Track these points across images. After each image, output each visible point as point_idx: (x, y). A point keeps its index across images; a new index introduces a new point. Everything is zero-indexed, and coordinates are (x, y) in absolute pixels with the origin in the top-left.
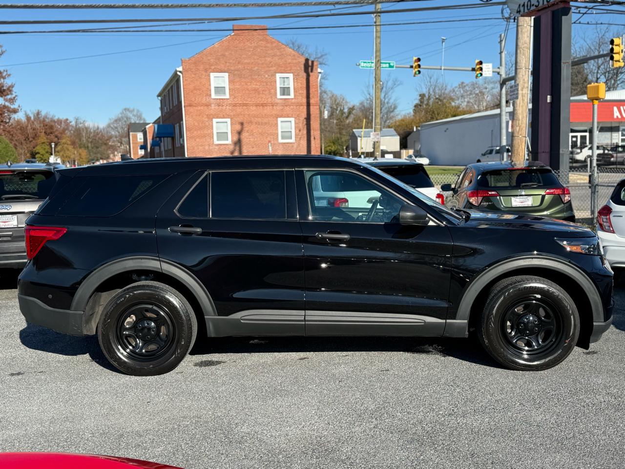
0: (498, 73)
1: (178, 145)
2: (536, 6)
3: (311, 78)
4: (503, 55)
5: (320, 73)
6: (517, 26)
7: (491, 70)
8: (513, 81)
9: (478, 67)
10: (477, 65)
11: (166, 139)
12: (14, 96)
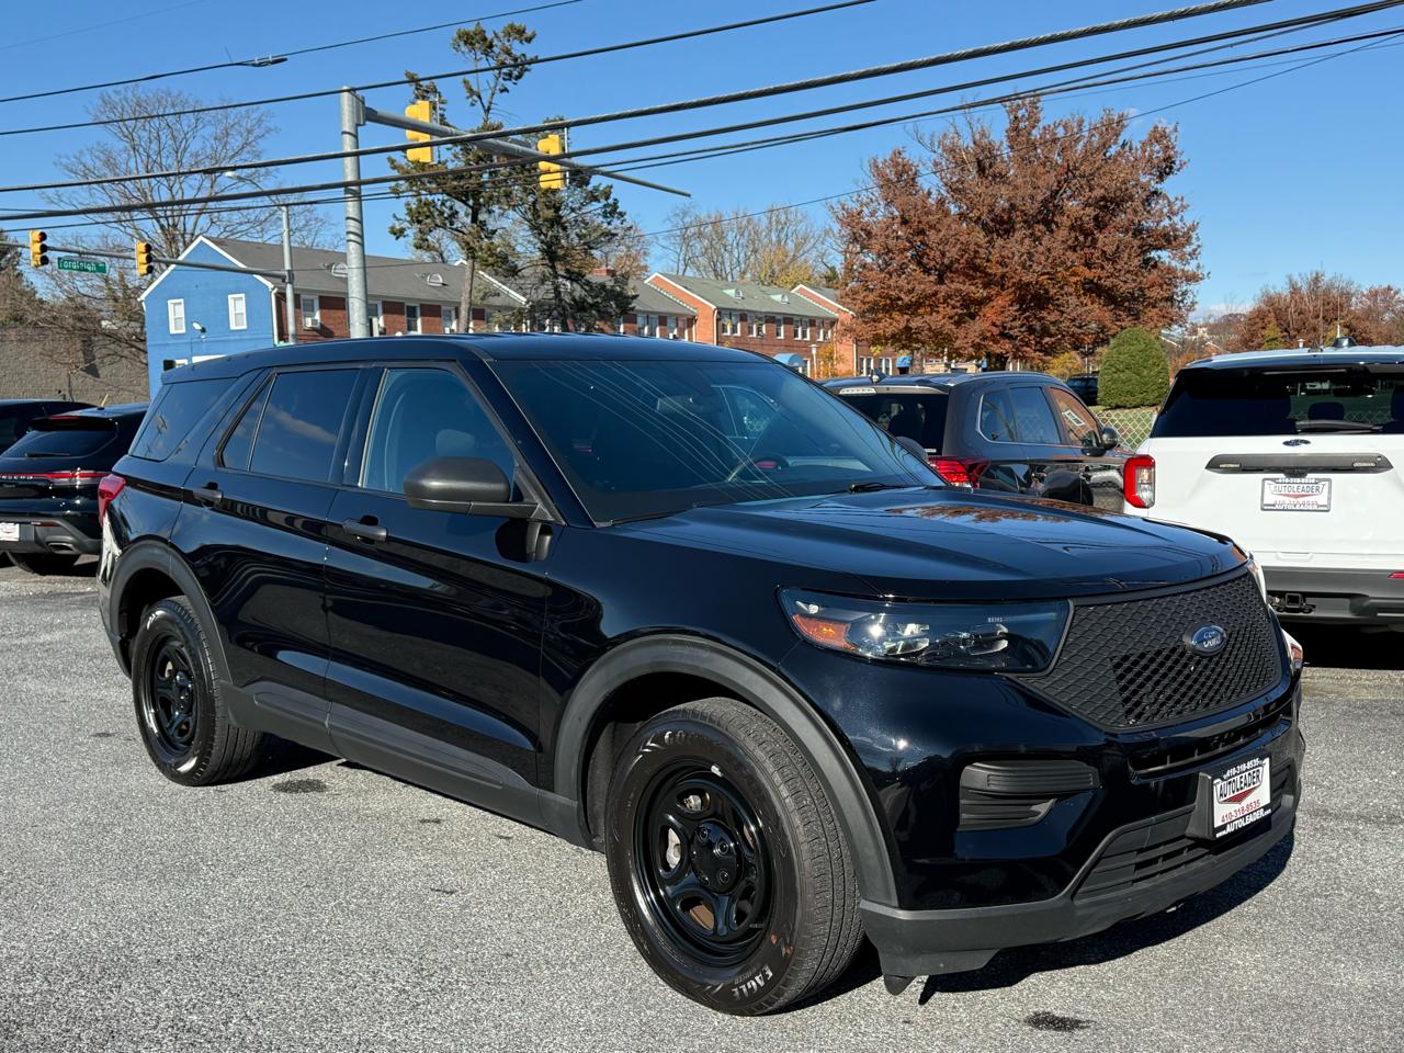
12: (1194, 247)
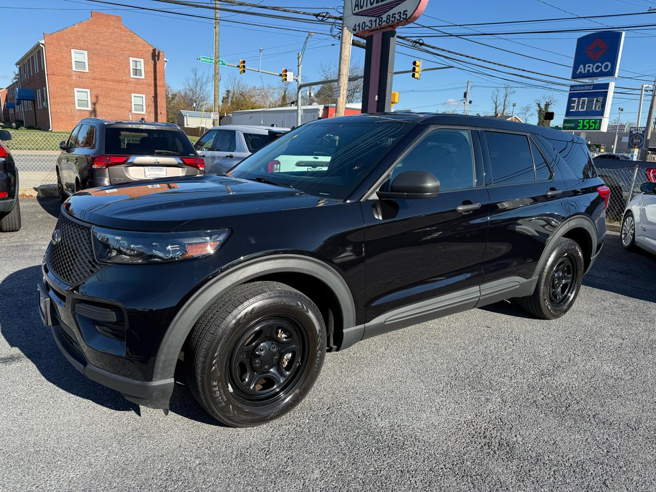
0: (297, 80)
1: (39, 107)
2: (369, 27)
3: (158, 65)
4: (300, 67)
5: (166, 61)
6: (342, 43)
7: (292, 77)
8: (336, 83)
9: (284, 73)
10: (283, 72)
11: (26, 102)
